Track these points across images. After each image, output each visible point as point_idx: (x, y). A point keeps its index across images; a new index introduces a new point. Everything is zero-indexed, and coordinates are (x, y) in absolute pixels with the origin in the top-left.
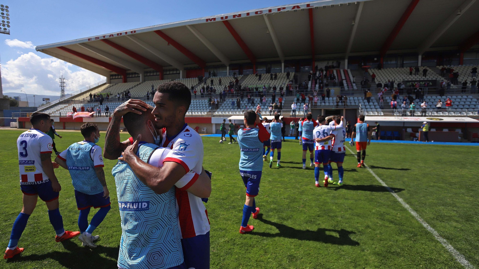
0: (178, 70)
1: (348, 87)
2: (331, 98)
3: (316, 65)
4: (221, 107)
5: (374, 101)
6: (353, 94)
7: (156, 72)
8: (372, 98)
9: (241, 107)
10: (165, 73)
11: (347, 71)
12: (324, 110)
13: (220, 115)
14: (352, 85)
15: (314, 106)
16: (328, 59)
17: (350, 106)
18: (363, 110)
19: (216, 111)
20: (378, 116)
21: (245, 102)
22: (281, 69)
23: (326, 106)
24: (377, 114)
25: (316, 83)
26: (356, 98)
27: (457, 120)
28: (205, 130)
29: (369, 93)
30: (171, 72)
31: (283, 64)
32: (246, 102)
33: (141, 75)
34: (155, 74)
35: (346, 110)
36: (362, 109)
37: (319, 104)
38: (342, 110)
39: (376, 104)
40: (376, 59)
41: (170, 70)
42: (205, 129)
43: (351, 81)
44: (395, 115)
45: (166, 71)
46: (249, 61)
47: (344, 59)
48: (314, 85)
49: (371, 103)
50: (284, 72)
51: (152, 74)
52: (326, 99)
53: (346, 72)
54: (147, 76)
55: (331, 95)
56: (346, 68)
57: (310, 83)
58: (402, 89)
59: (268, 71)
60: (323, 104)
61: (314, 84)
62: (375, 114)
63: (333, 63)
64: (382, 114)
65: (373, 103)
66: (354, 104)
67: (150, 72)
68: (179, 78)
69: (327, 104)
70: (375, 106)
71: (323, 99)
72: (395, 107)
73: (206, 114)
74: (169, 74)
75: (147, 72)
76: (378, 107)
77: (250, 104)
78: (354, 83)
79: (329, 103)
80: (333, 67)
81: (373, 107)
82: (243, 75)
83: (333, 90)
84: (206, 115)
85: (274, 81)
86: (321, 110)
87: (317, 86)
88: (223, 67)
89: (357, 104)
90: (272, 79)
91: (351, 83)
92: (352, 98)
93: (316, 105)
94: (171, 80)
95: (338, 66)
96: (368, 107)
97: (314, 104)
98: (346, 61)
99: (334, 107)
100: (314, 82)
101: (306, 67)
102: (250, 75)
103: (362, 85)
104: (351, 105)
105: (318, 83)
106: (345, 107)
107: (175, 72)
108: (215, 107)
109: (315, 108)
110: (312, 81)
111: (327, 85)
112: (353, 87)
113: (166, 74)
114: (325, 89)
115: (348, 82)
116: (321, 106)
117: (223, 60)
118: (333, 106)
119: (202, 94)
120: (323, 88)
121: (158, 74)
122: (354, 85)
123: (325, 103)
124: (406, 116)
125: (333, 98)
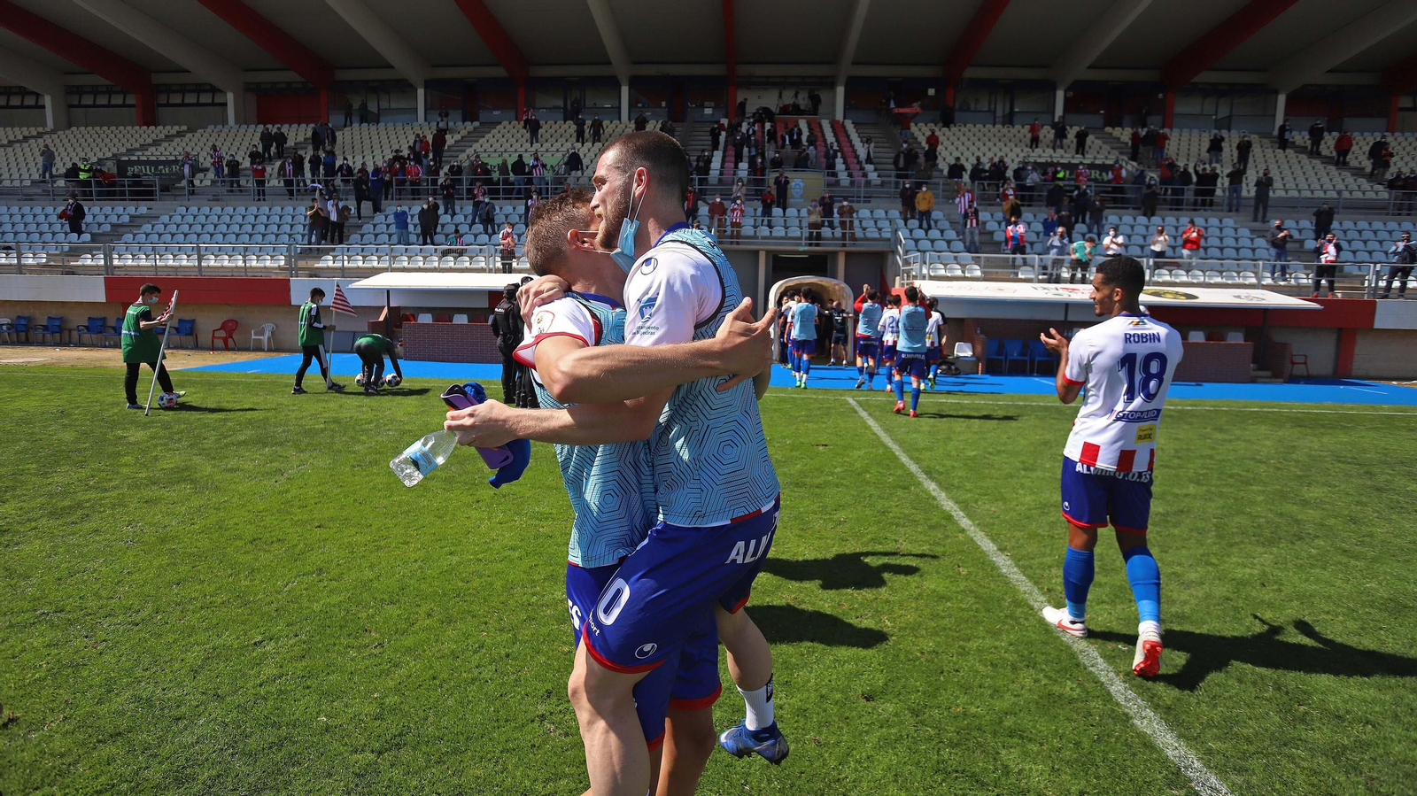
0: (220, 91)
1: (850, 175)
2: (791, 211)
3: (739, 99)
4: (355, 237)
5: (946, 224)
6: (868, 199)
7: (124, 93)
8: (936, 214)
9: (438, 238)
10: (163, 99)
11: (843, 126)
12: (768, 252)
13: (343, 269)
14: (862, 169)
15: (732, 237)
16: (781, 84)
17: (861, 239)
18: (911, 256)
19: (327, 252)
20: (965, 279)
21: (459, 218)
22: (619, 108)
23: (776, 238)
24: (959, 273)
25: (739, 158)
26: (880, 213)
27: (1239, 297)
28: (265, 338)
29: (923, 199)
30: (190, 99)
31: (625, 90)
32: (466, 217)
33: (47, 101)
34: (117, 100)
35: (848, 254)
36: (906, 252)
37: (747, 230)
38: (835, 254)
39: (951, 234)
40: (931, 92)
41: (183, 89)
42: (268, 328)
43: (857, 157)
44: (1021, 276)
45: (169, 89)
46: (500, 72)
47: (831, 85)
48: (732, 165)
49: (934, 233)
50: (630, 120)
51: (102, 100)
52: (777, 211)
53: (838, 128)
54: (80, 106)
55: (790, 201)
56: (839, 116)
57: (717, 157)
58: (1031, 189)
59: (571, 114)
60: (765, 231)
61: (733, 159)
62: (952, 269)
63: (796, 95)
64: (978, 273)
65: (942, 232)
66: (876, 235)
67: (95, 91)
68: (224, 122)
69: (779, 231)
70: (949, 242)
71: (767, 211)
72: (1019, 246)
73: (282, 263)
74: (183, 105)
75: (79, 91)
76: (960, 246)
77: (479, 227)
78: (869, 160)
79: (786, 228)
80: (796, 110)
81: (942, 245)
82: (476, 124)
83: (799, 182)
84: (280, 268)
85: (588, 144)
86: (756, 253)
87: (744, 165)
88: (404, 87)
89: (887, 235)
90: (580, 136)
91: (859, 163)
92: (864, 213)
93: (739, 236)
94: (184, 128)
95: (814, 110)
96: (925, 244)
97: (729, 229)
98: (840, 91)
99: (803, 242)
100: (731, 152)
101: (706, 103)
102: (505, 123)
103: (898, 169)
104: (866, 239)
105: (745, 159)
106: (844, 245)
107: (206, 98)
108: (329, 232)
109: (735, 247)
110: (724, 152)
111: (777, 164)
112: (865, 175)
113: (168, 105)
114: (771, 176)
115: (849, 160)
116: (755, 237)
117: (402, 64)
118: (800, 239)
119: (288, 183)
120: (763, 171)
121: (131, 100)
122: (869, 167)
123: (770, 226)
124: (1058, 280)
125: (799, 211)
